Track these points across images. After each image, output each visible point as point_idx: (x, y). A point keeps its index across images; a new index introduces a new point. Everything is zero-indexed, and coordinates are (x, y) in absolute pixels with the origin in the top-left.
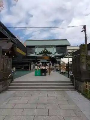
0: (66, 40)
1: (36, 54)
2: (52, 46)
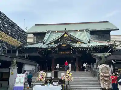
0: (108, 22)
1: (44, 44)
2: (82, 31)
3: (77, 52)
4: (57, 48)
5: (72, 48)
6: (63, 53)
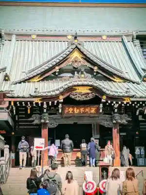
1: (6, 78)
3: (116, 110)
5: (104, 97)
6: (76, 111)
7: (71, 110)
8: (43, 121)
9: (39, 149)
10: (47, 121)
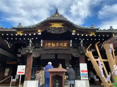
3: (82, 45)
4: (39, 31)
5: (74, 31)
6: (53, 45)
7: (49, 44)
8: (27, 51)
9: (21, 74)
10: (31, 52)
